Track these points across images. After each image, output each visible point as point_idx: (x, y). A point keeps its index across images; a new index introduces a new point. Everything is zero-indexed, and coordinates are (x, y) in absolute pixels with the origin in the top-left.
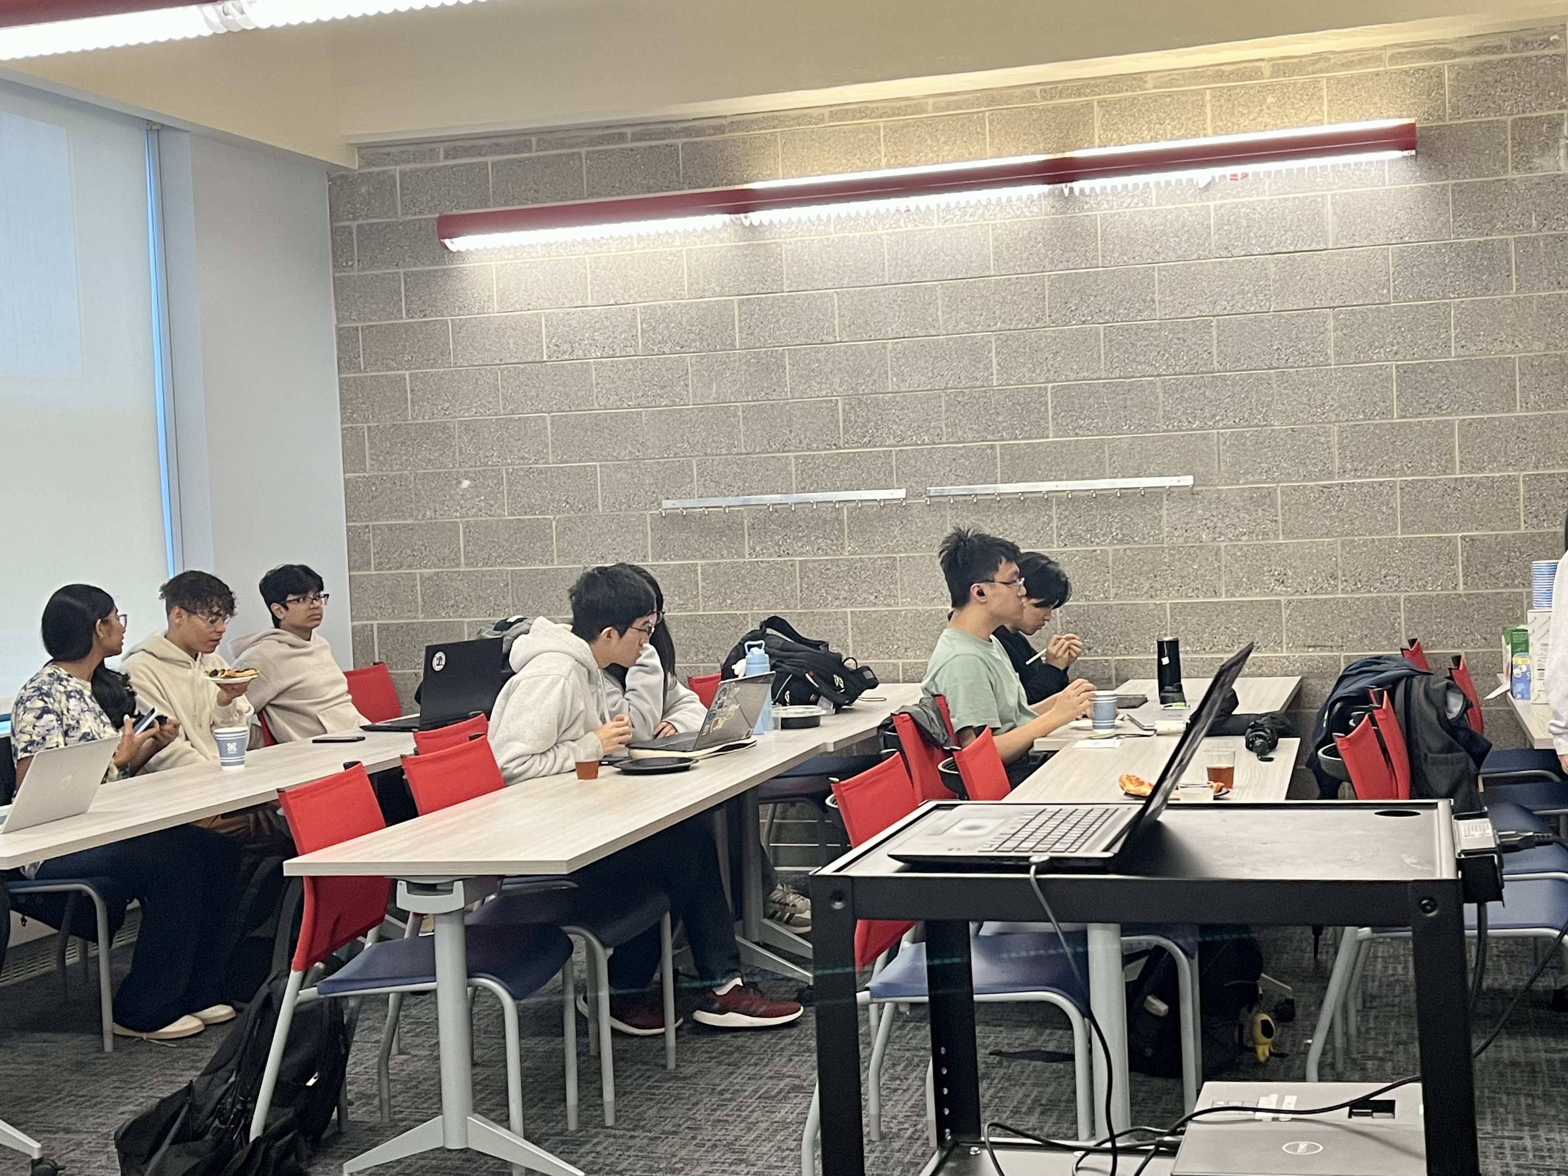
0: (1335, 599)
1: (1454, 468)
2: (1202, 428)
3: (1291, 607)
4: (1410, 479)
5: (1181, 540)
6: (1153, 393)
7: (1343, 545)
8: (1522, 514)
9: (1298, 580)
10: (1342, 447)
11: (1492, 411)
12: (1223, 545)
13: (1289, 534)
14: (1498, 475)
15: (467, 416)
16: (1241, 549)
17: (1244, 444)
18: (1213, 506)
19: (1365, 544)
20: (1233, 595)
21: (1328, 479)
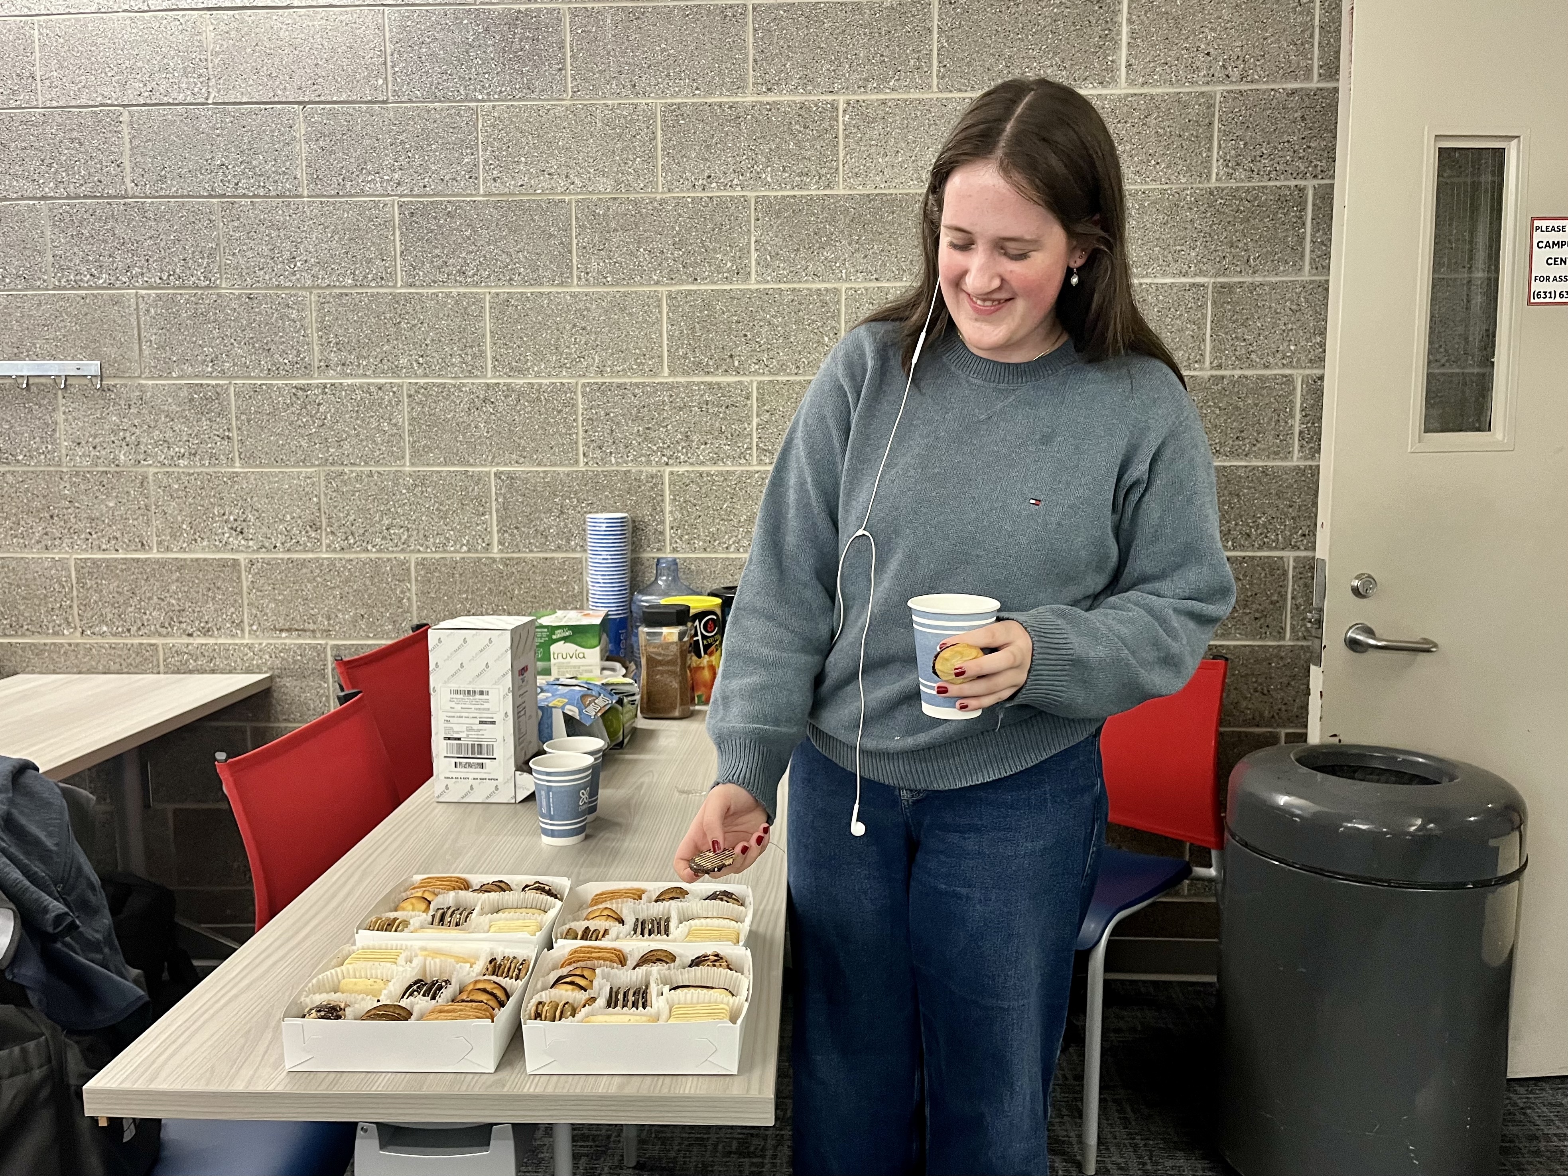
0: (317, 560)
1: (483, 368)
2: (111, 286)
3: (255, 569)
4: (422, 381)
5: (87, 462)
6: (35, 226)
7: (329, 478)
8: (581, 442)
9: (265, 529)
10: (325, 329)
11: (538, 282)
12: (153, 470)
13: (248, 458)
14: (545, 381)
16: (178, 479)
17: (177, 315)
18: (133, 410)
19: (359, 478)
20: (168, 549)
21: (303, 376)
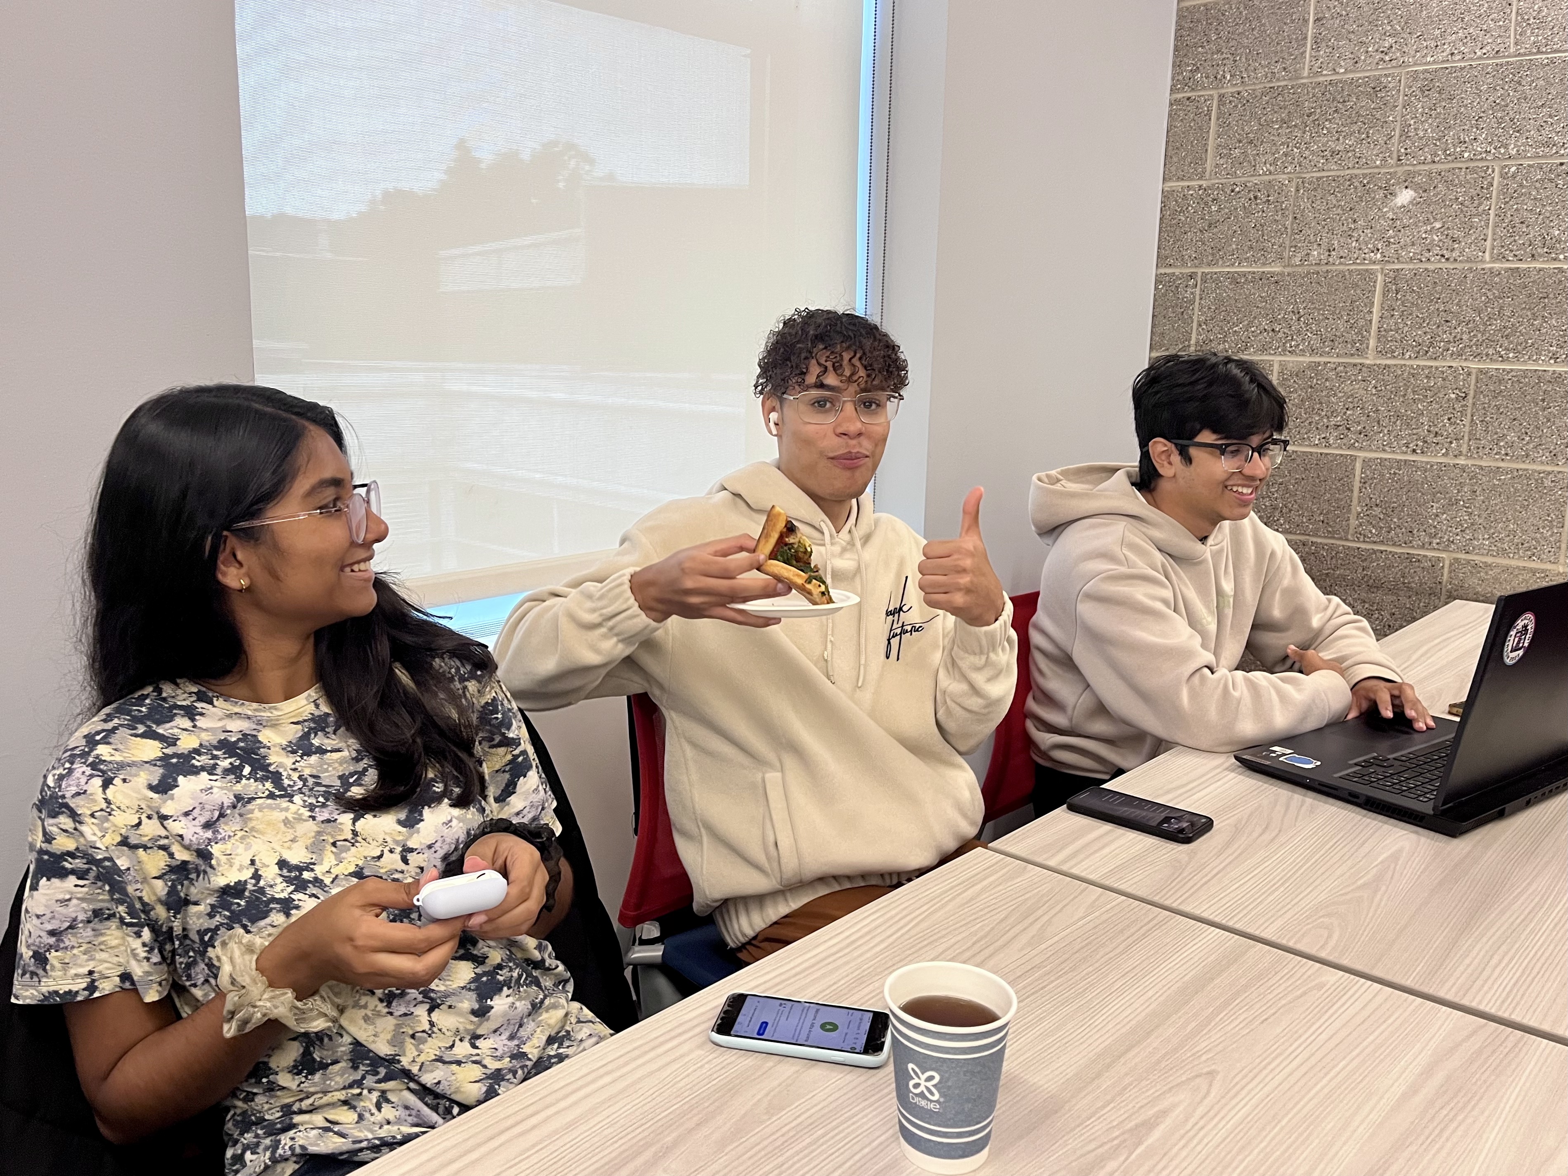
15: (1431, 62)
